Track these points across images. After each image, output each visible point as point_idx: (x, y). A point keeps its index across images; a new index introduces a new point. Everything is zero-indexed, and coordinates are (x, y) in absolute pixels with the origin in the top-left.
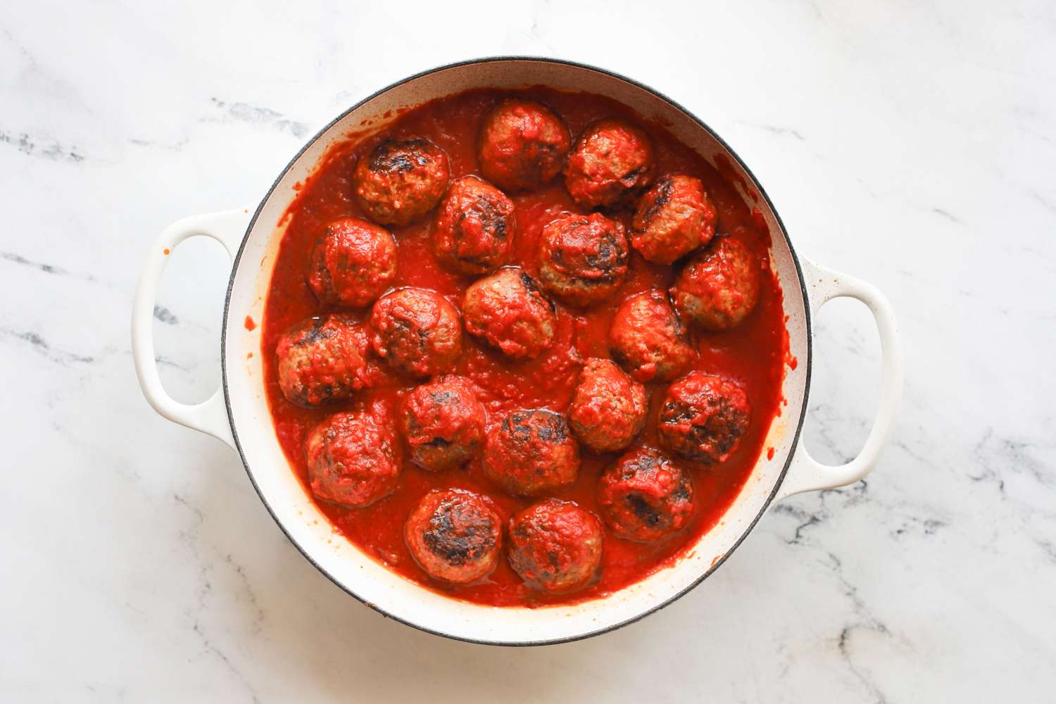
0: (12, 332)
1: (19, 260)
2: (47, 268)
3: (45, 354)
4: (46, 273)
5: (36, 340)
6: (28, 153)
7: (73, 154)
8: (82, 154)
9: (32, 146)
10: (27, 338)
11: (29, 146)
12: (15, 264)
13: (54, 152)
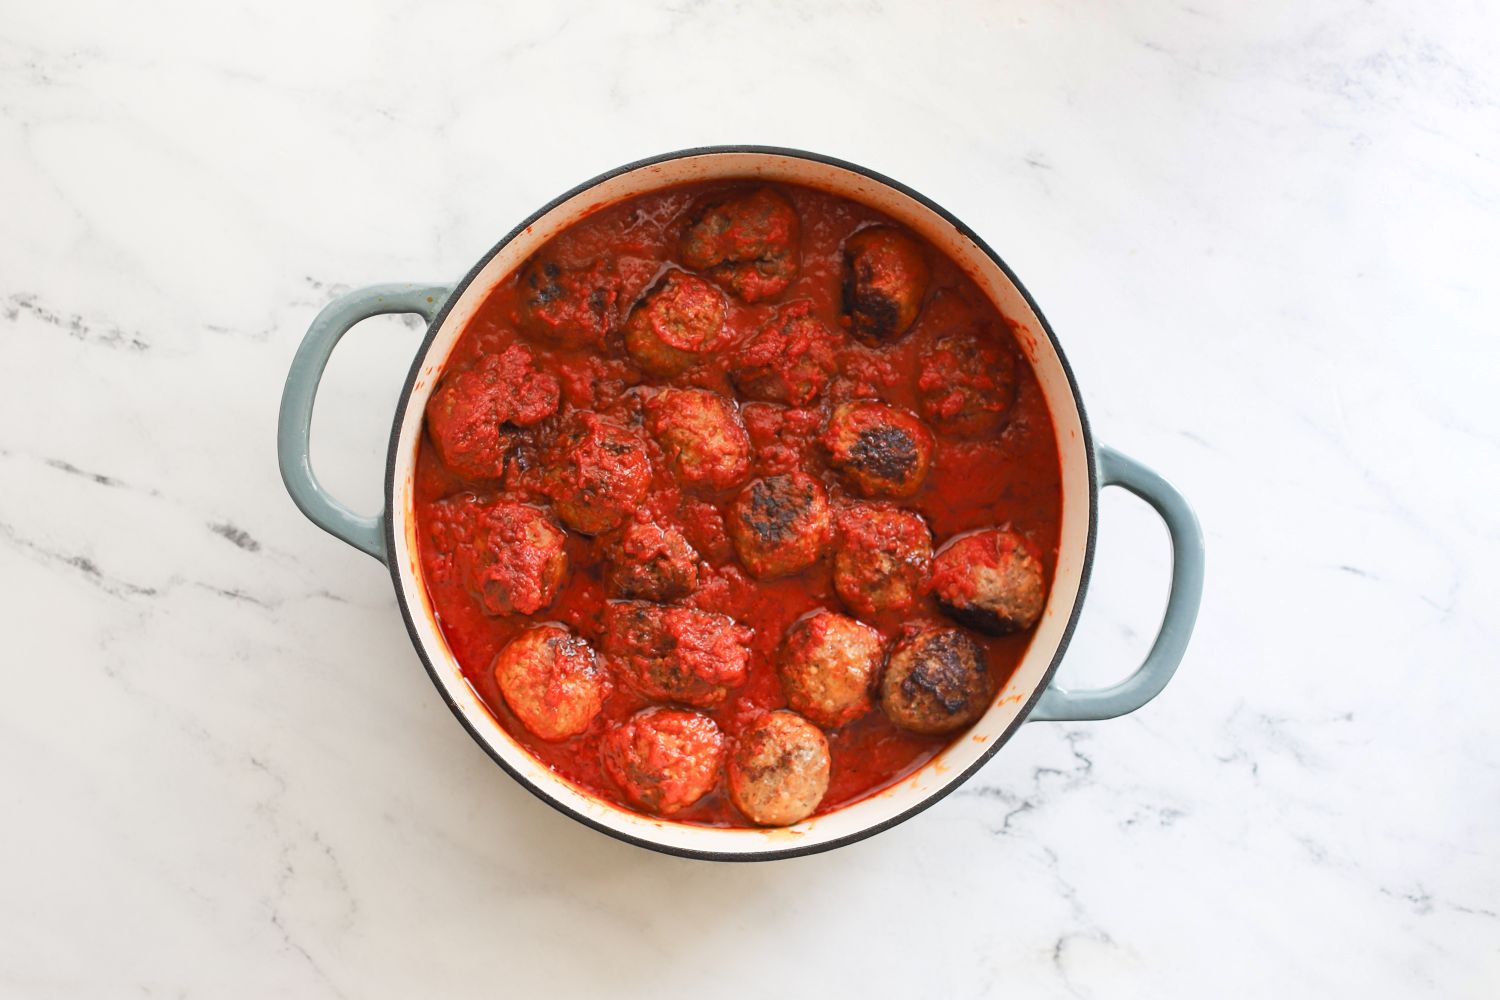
0: (58, 556)
1: (68, 468)
2: (102, 479)
3: (98, 584)
4: (100, 486)
5: (87, 566)
6: (81, 339)
7: (135, 342)
8: (147, 342)
9: (86, 330)
10: (76, 564)
11: (82, 330)
12: (63, 472)
13: (113, 338)
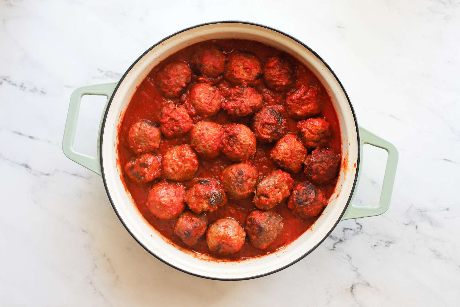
0: (17, 163)
1: (20, 134)
2: (31, 137)
3: (31, 172)
4: (31, 139)
5: (27, 166)
6: (24, 91)
7: (42, 91)
8: (45, 92)
9: (25, 88)
10: (23, 166)
11: (24, 88)
12: (18, 135)
13: (34, 90)
